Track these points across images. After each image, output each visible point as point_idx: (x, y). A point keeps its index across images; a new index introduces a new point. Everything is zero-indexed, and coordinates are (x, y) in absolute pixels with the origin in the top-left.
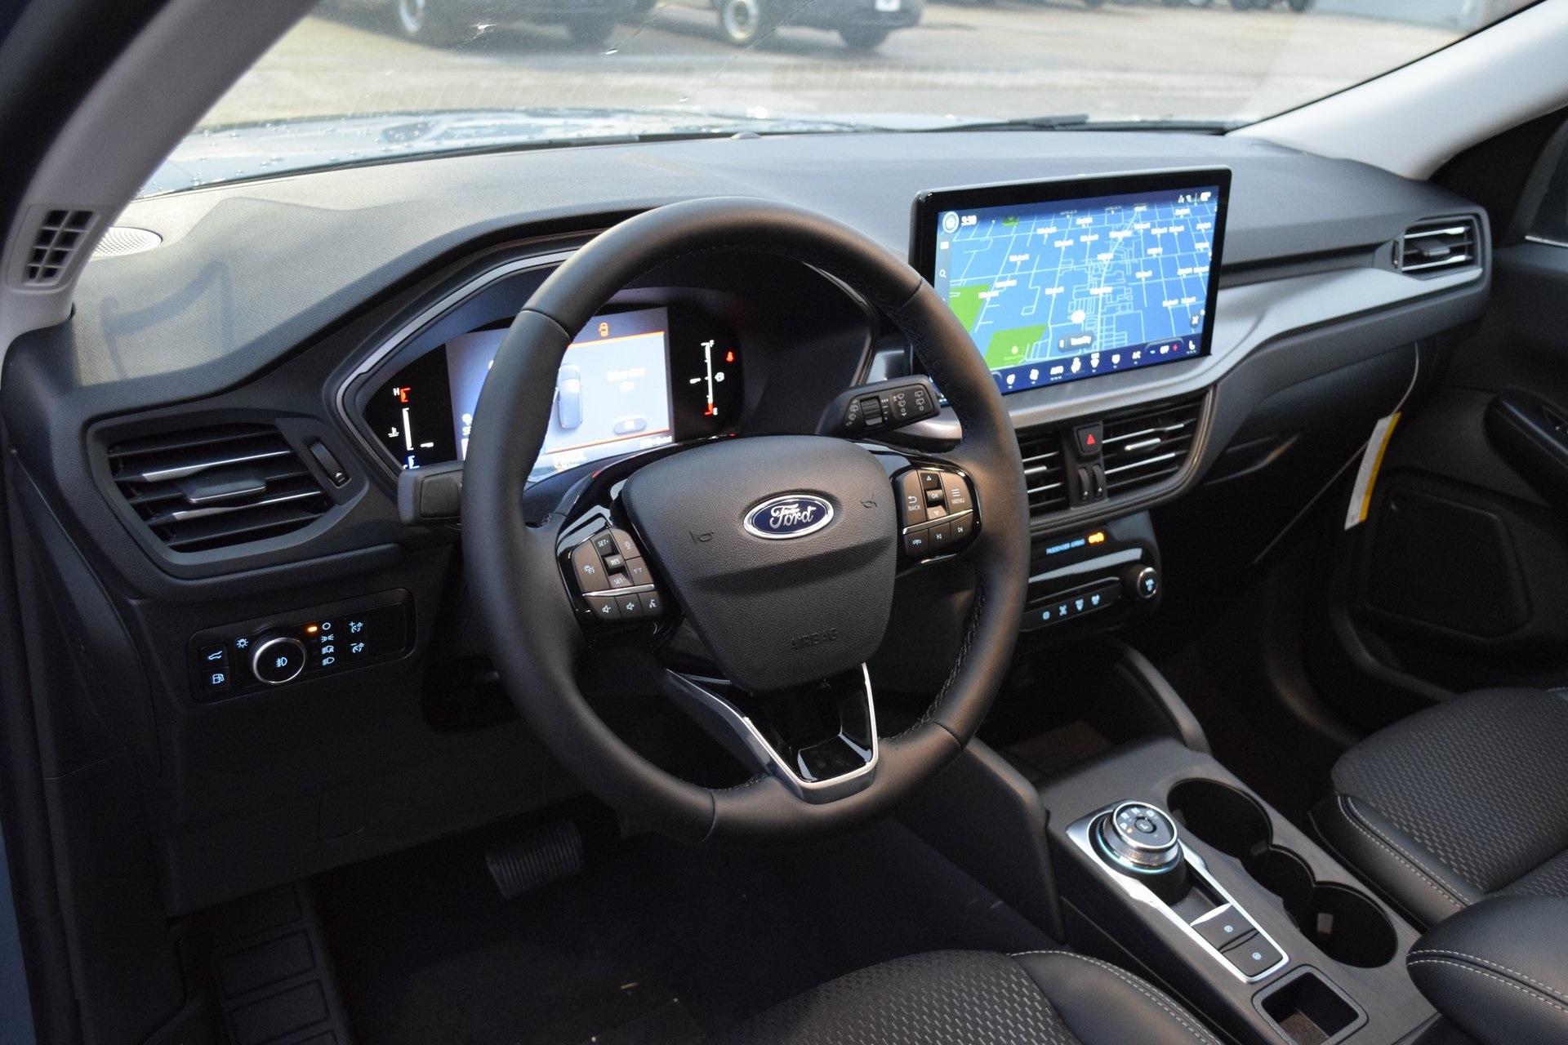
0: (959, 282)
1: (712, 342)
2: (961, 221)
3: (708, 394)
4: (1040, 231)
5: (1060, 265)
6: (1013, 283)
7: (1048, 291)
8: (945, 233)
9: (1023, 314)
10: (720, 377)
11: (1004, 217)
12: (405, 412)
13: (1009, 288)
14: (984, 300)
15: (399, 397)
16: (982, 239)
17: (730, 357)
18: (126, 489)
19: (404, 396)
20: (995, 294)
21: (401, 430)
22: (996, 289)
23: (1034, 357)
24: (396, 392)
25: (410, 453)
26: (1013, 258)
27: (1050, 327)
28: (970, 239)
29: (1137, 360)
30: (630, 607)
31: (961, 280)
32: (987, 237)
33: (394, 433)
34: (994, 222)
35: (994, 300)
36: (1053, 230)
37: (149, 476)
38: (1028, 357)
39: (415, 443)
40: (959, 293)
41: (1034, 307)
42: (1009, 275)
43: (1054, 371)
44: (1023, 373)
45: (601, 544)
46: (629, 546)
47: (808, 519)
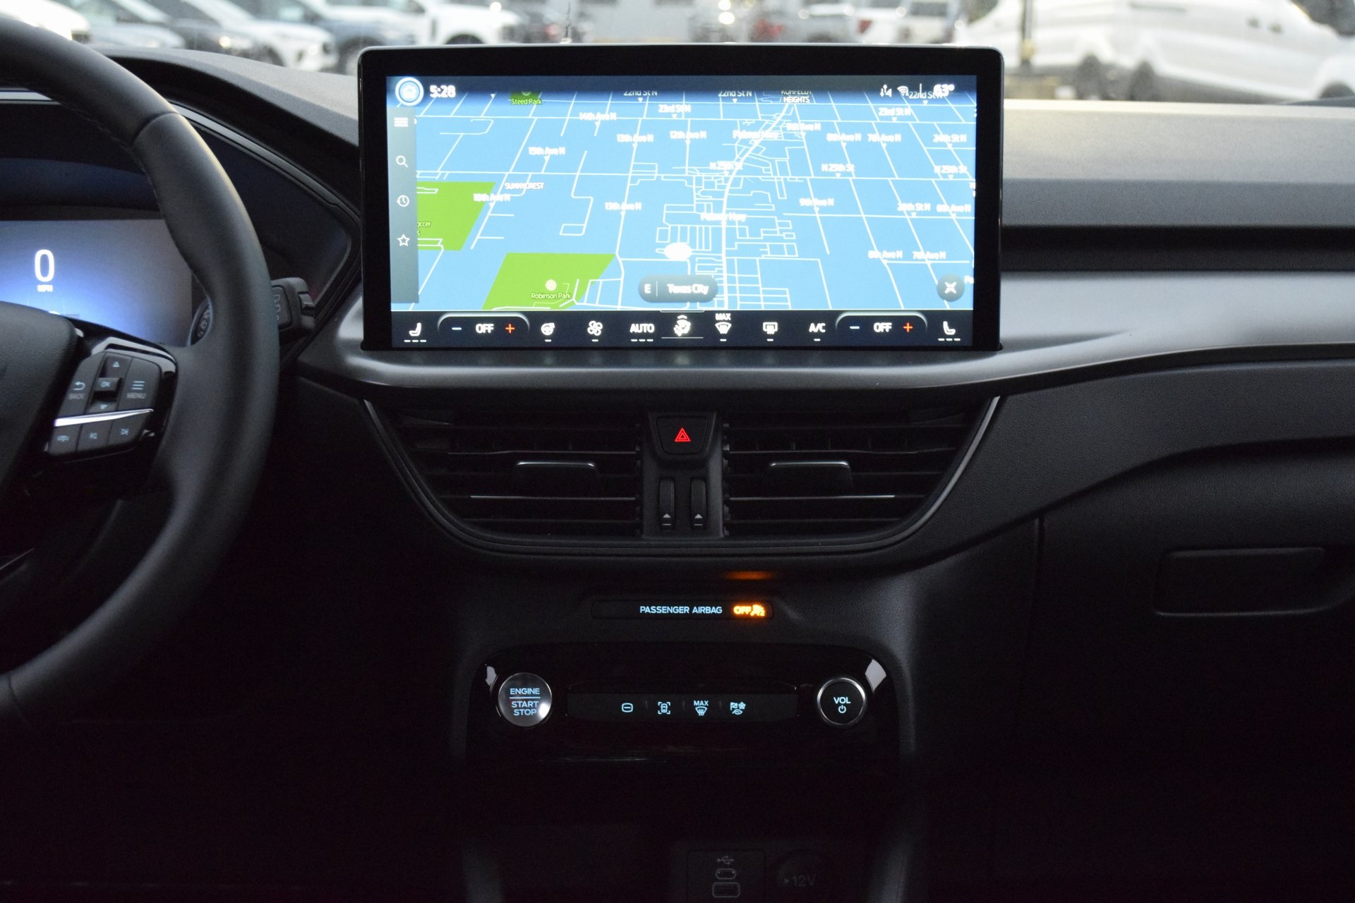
0: (436, 174)
2: (427, 92)
4: (586, 116)
5: (631, 170)
6: (541, 185)
7: (611, 206)
8: (402, 105)
9: (561, 234)
11: (515, 91)
13: (529, 191)
14: (484, 205)
16: (473, 118)
20: (507, 197)
22: (504, 191)
23: (592, 300)
26: (535, 151)
27: (620, 260)
28: (451, 116)
29: (818, 334)
31: (439, 172)
32: (482, 116)
34: (493, 95)
35: (500, 206)
36: (613, 116)
38: (580, 298)
40: (437, 190)
41: (585, 225)
42: (530, 174)
43: (634, 328)
44: (572, 322)
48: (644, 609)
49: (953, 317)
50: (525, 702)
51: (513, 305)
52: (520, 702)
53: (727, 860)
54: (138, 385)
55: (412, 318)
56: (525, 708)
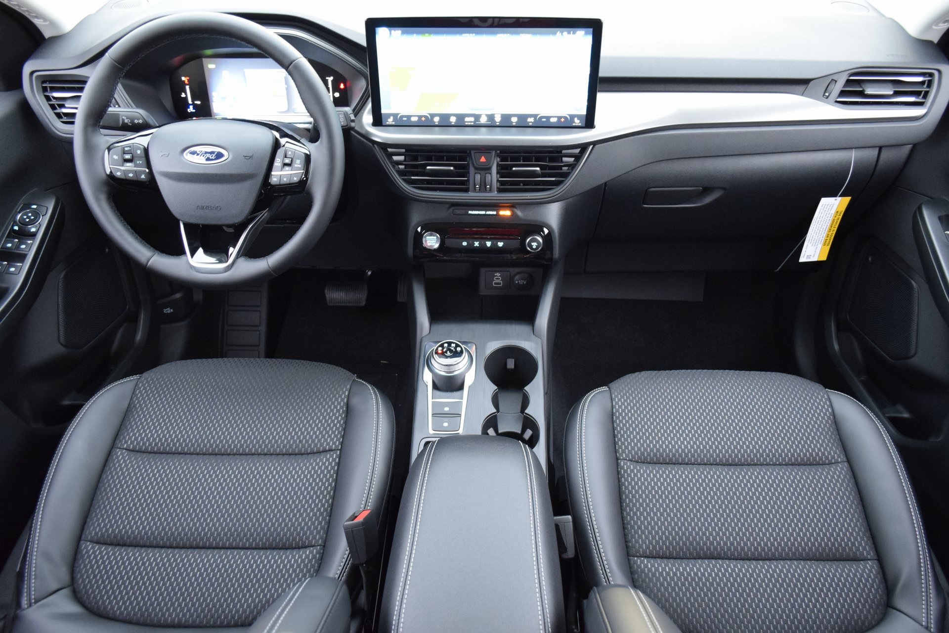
1: (332, 78)
2: (391, 33)
8: (382, 38)
10: (337, 95)
11: (423, 32)
12: (187, 87)
14: (412, 74)
15: (184, 81)
16: (408, 43)
17: (342, 86)
18: (48, 98)
19: (186, 81)
21: (186, 94)
23: (452, 109)
24: (183, 78)
25: (191, 105)
28: (400, 42)
29: (531, 122)
30: (131, 175)
32: (411, 42)
33: (183, 95)
34: (415, 34)
37: (56, 95)
38: (447, 109)
39: (193, 100)
43: (467, 119)
44: (445, 117)
45: (126, 149)
46: (139, 152)
47: (213, 158)
48: (470, 212)
49: (579, 117)
50: (432, 241)
51: (425, 112)
52: (429, 241)
53: (498, 274)
54: (298, 161)
55: (389, 115)
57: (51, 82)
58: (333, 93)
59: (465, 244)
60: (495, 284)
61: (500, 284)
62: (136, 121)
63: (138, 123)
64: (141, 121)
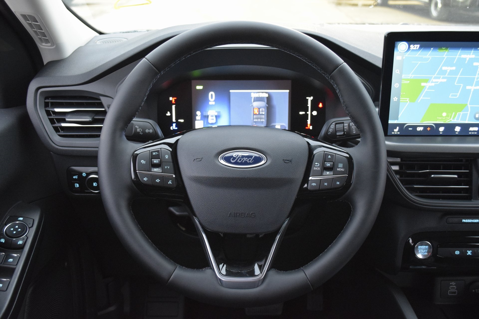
0: (409, 76)
1: (312, 98)
2: (409, 47)
3: (308, 119)
4: (463, 56)
5: (477, 75)
6: (445, 80)
7: (468, 87)
8: (400, 52)
9: (450, 97)
10: (315, 113)
11: (440, 47)
12: (174, 107)
13: (441, 82)
14: (424, 87)
15: (171, 101)
16: (424, 57)
17: (321, 105)
18: (48, 113)
19: (173, 101)
20: (433, 84)
21: (171, 113)
22: (432, 82)
23: (458, 119)
24: (171, 99)
25: (174, 123)
26: (444, 68)
27: (469, 106)
28: (417, 56)
30: (158, 181)
31: (410, 75)
32: (427, 56)
33: (168, 114)
34: (432, 49)
35: (430, 87)
36: (473, 56)
37: (57, 110)
38: (454, 119)
39: (177, 119)
40: (409, 82)
41: (458, 94)
42: (442, 76)
43: (471, 129)
44: (450, 127)
45: (154, 154)
46: (167, 157)
47: (251, 162)
48: (464, 221)
50: (423, 250)
51: (430, 122)
52: (421, 250)
53: (453, 283)
54: (341, 165)
55: (395, 126)
56: (423, 252)
57: (53, 98)
58: (312, 111)
59: (457, 253)
60: (450, 293)
61: (455, 293)
62: (147, 131)
63: (149, 132)
64: (151, 131)
